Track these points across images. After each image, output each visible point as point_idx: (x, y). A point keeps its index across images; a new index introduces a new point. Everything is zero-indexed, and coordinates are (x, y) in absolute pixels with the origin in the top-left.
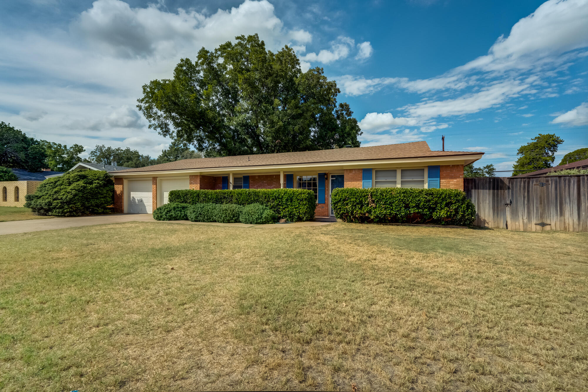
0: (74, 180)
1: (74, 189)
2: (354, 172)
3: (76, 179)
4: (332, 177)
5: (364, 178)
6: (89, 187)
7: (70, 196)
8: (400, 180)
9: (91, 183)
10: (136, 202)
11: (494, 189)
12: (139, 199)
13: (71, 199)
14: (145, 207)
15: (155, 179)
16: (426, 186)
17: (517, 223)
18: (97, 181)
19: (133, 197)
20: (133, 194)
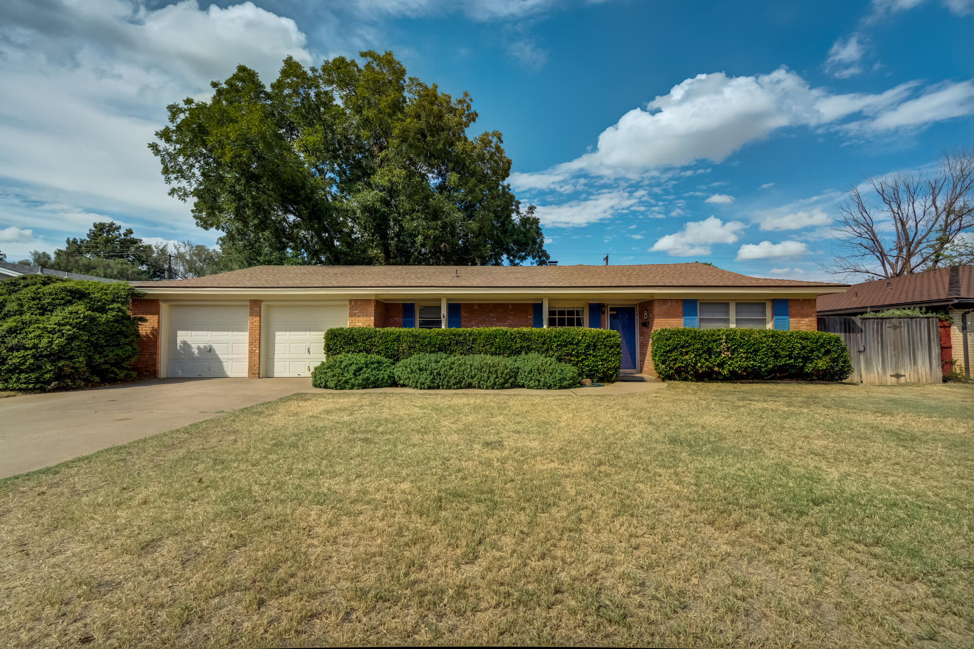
0: (57, 302)
1: (67, 324)
2: (669, 304)
3: (63, 299)
4: (612, 309)
5: (685, 314)
6: (103, 318)
7: (58, 341)
8: (735, 318)
9: (102, 310)
10: (193, 354)
11: (845, 332)
12: (202, 346)
13: (62, 348)
14: (221, 362)
15: (255, 305)
16: (769, 326)
17: (872, 375)
18: (115, 305)
19: (185, 343)
20: (182, 336)
